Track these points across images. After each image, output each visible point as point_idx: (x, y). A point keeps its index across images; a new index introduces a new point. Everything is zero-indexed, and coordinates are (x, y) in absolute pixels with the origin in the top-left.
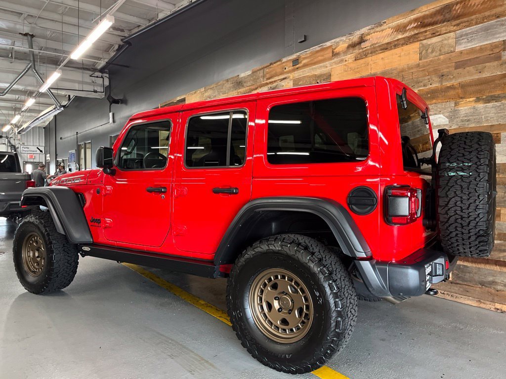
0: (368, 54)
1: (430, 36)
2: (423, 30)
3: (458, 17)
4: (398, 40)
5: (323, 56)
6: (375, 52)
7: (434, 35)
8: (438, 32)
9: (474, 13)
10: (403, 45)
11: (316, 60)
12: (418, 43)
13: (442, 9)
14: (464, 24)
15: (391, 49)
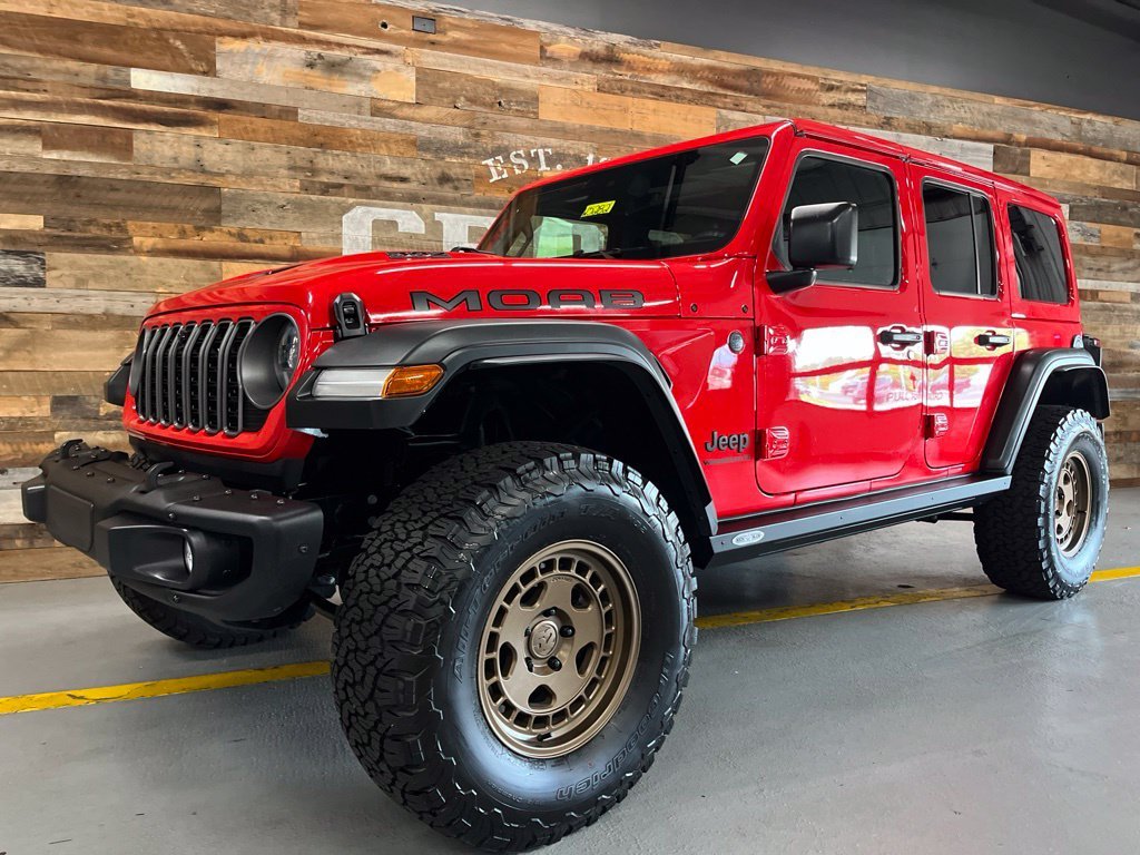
0: (626, 89)
1: (731, 106)
2: (721, 91)
3: (768, 95)
4: (682, 89)
5: (514, 45)
6: (639, 92)
7: (737, 107)
8: (742, 105)
9: (787, 99)
10: (690, 102)
11: (493, 47)
12: (716, 110)
13: (748, 71)
14: (777, 110)
15: (671, 101)
